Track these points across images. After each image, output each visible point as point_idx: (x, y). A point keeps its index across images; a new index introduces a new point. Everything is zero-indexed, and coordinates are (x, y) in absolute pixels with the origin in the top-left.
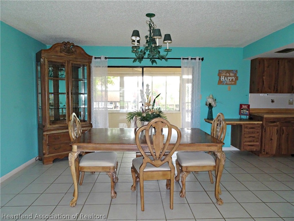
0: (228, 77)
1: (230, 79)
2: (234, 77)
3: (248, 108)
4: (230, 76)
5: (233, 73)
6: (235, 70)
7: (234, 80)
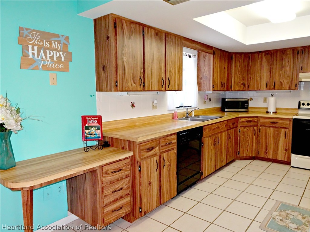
0: (48, 52)
1: (53, 56)
2: (63, 52)
3: (98, 123)
4: (53, 50)
5: (59, 42)
6: (62, 36)
7: (63, 60)
